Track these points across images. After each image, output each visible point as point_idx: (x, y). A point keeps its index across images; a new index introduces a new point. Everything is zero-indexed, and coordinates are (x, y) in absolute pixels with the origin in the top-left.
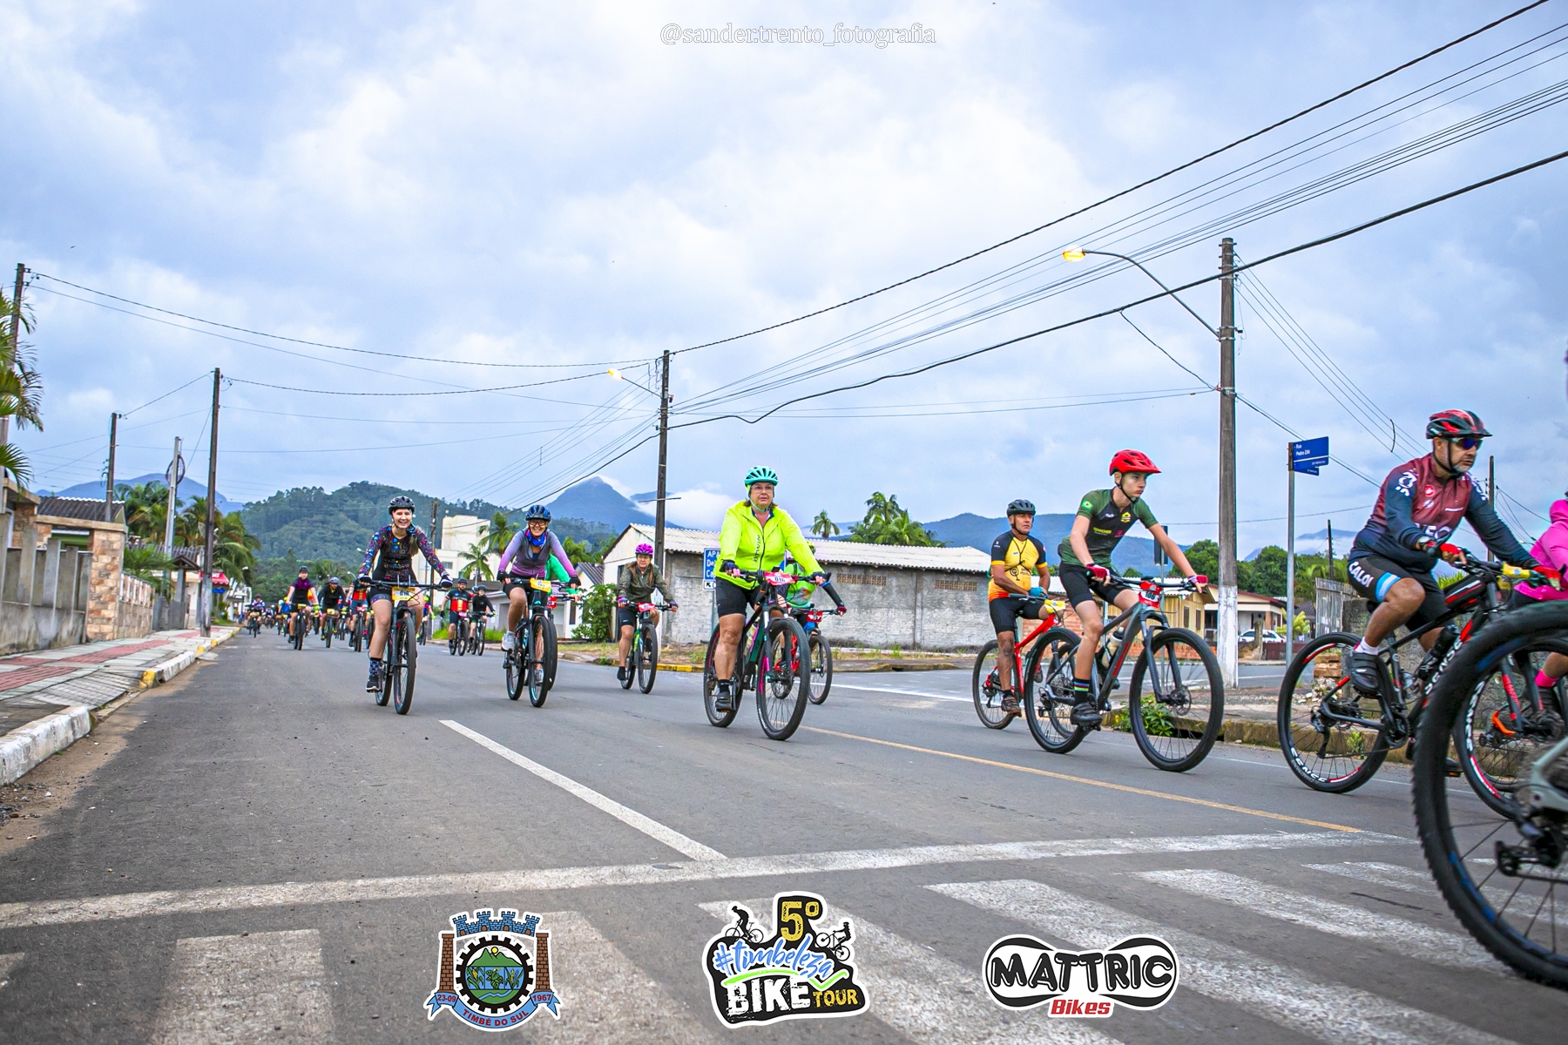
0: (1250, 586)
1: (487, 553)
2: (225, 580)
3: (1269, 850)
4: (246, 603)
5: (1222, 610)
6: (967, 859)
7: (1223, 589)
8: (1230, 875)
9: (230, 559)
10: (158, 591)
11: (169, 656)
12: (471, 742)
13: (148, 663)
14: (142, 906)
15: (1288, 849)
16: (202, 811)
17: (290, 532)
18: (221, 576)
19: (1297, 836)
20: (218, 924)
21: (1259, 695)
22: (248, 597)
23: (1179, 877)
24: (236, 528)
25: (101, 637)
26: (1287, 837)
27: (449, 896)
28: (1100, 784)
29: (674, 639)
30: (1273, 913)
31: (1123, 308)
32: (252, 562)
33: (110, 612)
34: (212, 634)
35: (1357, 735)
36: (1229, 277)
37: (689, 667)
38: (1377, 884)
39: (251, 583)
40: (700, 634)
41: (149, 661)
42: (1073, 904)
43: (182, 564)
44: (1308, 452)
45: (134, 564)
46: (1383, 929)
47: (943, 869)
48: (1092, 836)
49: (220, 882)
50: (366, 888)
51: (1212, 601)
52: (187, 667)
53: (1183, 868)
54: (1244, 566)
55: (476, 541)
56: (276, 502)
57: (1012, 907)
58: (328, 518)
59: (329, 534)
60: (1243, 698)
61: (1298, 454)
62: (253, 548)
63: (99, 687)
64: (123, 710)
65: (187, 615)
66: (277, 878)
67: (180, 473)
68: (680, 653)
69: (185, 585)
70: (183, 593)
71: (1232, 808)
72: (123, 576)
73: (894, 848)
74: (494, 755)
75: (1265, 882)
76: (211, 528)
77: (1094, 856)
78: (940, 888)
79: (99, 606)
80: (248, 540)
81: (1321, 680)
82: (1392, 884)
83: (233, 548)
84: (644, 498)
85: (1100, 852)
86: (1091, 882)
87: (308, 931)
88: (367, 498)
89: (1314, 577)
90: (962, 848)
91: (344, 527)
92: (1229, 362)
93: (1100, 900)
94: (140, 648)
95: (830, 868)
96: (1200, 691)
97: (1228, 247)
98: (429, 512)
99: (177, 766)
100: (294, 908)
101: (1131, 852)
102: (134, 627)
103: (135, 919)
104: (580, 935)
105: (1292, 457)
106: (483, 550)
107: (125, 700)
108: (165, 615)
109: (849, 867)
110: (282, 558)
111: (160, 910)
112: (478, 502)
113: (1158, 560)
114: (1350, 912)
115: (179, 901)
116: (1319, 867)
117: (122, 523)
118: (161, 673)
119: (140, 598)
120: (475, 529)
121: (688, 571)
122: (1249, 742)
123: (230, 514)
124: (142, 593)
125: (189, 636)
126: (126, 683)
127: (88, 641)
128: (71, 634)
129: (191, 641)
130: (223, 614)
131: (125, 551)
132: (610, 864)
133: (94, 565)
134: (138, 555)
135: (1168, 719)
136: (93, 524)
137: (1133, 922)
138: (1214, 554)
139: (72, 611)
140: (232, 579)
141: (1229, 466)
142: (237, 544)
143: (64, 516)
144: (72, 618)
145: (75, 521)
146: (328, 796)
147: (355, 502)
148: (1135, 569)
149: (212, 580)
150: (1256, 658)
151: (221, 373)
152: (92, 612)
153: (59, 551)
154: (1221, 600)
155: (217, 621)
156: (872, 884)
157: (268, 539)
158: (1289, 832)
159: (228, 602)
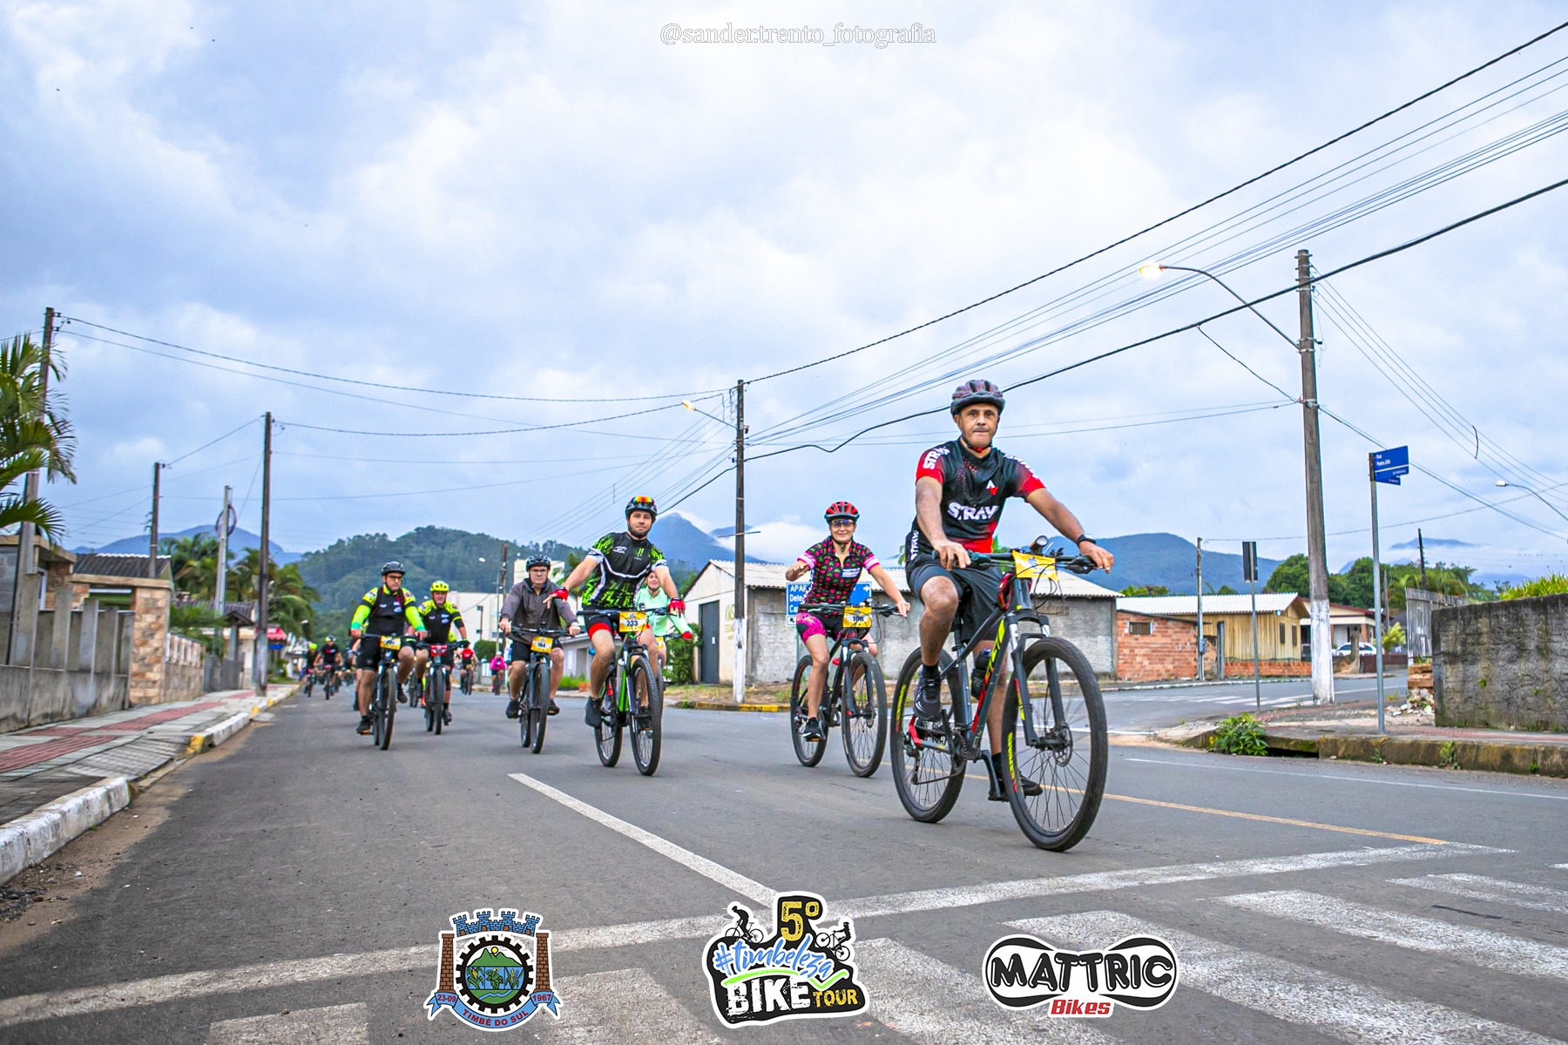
0: (1344, 599)
2: (282, 635)
3: (1354, 867)
5: (1314, 624)
6: (1048, 892)
7: (1314, 603)
8: (1314, 895)
9: (288, 612)
10: (209, 650)
11: (220, 718)
12: (539, 794)
13: (197, 728)
14: (175, 989)
15: (1373, 865)
17: (352, 581)
18: (278, 631)
19: (1382, 851)
20: (257, 1003)
21: (1354, 709)
23: (1262, 899)
24: (293, 580)
25: (146, 701)
26: (1373, 852)
28: (1188, 808)
29: (759, 678)
30: (1354, 931)
31: (1200, 324)
32: (311, 615)
33: (156, 674)
34: (270, 693)
35: (1450, 745)
36: (1306, 289)
37: (775, 706)
38: (1457, 896)
40: (786, 672)
41: (197, 726)
43: (235, 620)
44: (1388, 462)
45: (181, 622)
46: (1462, 941)
47: (1022, 904)
48: (1178, 862)
49: (262, 958)
50: (420, 955)
51: (1308, 616)
52: (240, 730)
53: (1267, 890)
54: (1338, 579)
56: (336, 551)
57: (1091, 940)
60: (1339, 713)
61: (1379, 464)
62: (312, 600)
63: (140, 755)
64: (165, 780)
65: (241, 674)
66: (324, 950)
67: (231, 524)
68: (766, 693)
69: (239, 642)
70: (236, 651)
71: (1320, 826)
72: (169, 635)
73: (974, 885)
74: (565, 807)
75: (1348, 900)
76: (265, 581)
77: (1178, 882)
78: (1020, 923)
79: (143, 669)
80: (307, 591)
81: (1415, 691)
82: (1474, 894)
83: (289, 601)
84: (723, 533)
85: (1184, 878)
86: (1174, 909)
87: (354, 1005)
88: (433, 543)
89: (1407, 586)
90: (1044, 882)
92: (1310, 374)
93: (1182, 928)
94: (188, 711)
95: (908, 909)
96: (1296, 708)
97: (1304, 259)
98: (499, 556)
99: (223, 836)
100: (340, 981)
101: (1215, 877)
102: (182, 689)
103: (166, 1004)
104: (644, 993)
105: (1373, 467)
107: (170, 768)
108: (217, 676)
109: (927, 907)
110: (344, 610)
111: (195, 991)
112: (551, 543)
113: (1247, 576)
114: (1431, 926)
115: (216, 981)
116: (1402, 881)
117: (167, 578)
118: (210, 737)
119: (189, 658)
121: (772, 607)
122: (1343, 758)
123: (286, 566)
124: (190, 653)
125: (243, 697)
126: (171, 750)
127: (131, 706)
128: (112, 700)
129: (246, 701)
130: (282, 671)
131: (172, 609)
132: (679, 917)
133: (137, 625)
134: (186, 612)
135: (1262, 738)
136: (136, 581)
137: (1214, 948)
138: (1306, 567)
139: (113, 675)
140: (290, 635)
141: (1316, 478)
142: (295, 597)
143: (104, 574)
144: (113, 682)
145: (115, 579)
146: (384, 860)
147: (422, 548)
148: (1230, 586)
149: (269, 636)
150: (1353, 672)
151: (273, 416)
152: (135, 675)
153: (98, 611)
154: (1314, 614)
155: (275, 679)
156: (949, 924)
157: (329, 590)
158: (1375, 847)
159: (287, 658)
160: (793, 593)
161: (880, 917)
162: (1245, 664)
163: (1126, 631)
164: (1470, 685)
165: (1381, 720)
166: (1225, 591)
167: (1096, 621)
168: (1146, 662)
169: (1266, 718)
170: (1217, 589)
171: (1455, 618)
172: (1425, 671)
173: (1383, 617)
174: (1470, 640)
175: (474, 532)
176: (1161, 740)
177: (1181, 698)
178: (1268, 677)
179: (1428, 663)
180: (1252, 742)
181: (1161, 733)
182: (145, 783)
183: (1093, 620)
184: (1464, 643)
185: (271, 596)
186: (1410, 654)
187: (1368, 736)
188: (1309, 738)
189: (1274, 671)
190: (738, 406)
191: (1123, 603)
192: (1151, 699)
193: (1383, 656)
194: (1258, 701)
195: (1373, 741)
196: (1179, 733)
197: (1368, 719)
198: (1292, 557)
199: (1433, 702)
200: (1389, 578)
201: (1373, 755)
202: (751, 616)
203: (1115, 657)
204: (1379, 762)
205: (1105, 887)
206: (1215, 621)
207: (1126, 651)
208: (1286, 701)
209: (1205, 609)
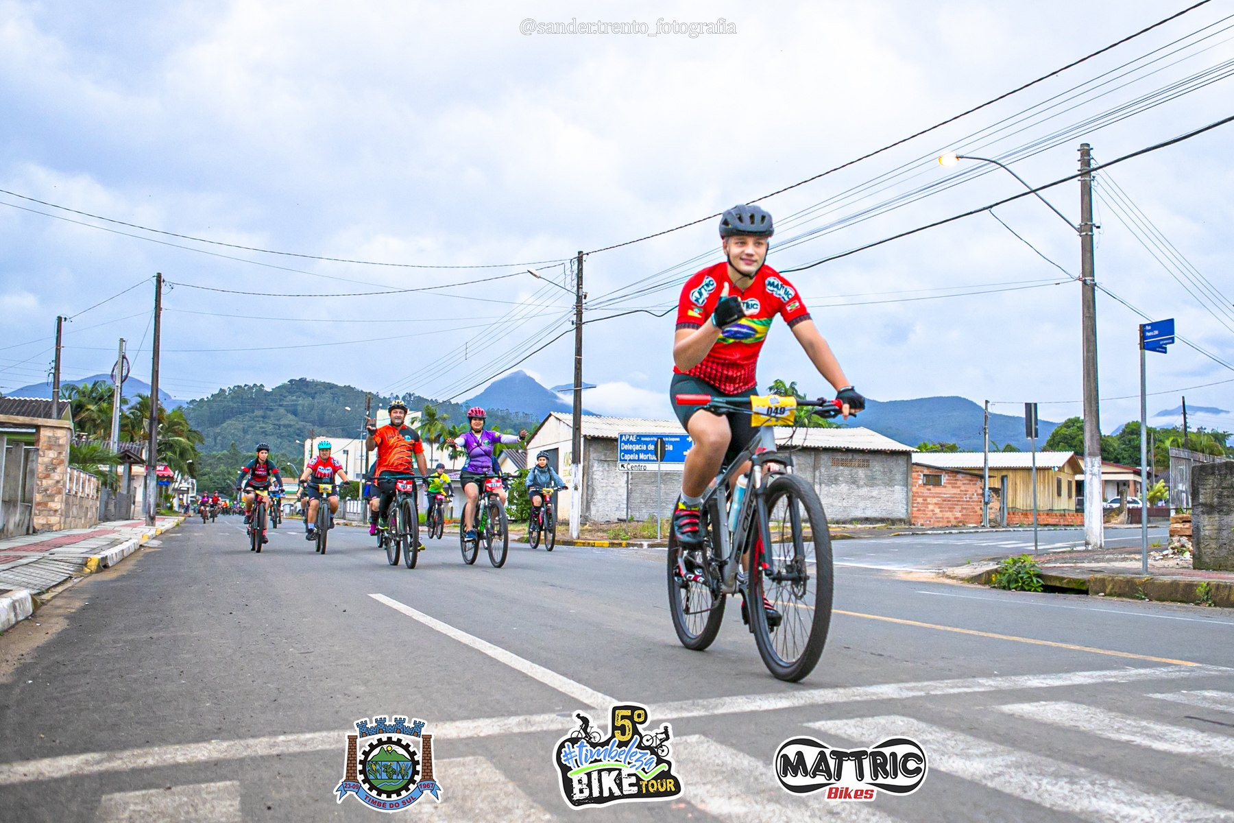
0: (1116, 458)
2: (170, 473)
3: (1116, 684)
4: (190, 495)
5: (1087, 479)
6: (845, 700)
8: (1080, 705)
9: (175, 452)
10: (105, 484)
11: (113, 543)
12: (396, 612)
13: (93, 551)
14: (71, 767)
15: (1133, 682)
17: (232, 426)
18: (165, 469)
19: (1142, 671)
20: (143, 780)
21: (1121, 554)
22: (193, 489)
23: (1034, 709)
24: (180, 424)
25: (48, 528)
26: (1133, 671)
28: (971, 632)
29: (593, 517)
30: (1115, 736)
31: (991, 207)
32: (195, 455)
33: (57, 504)
34: (158, 523)
35: (1205, 585)
37: (607, 542)
38: (1207, 709)
39: (195, 474)
40: (617, 513)
41: (94, 549)
42: (936, 735)
43: (127, 458)
44: (1156, 332)
45: (79, 459)
46: (1209, 746)
47: (820, 708)
48: (960, 677)
49: (148, 743)
50: (287, 743)
51: (1082, 472)
52: (131, 554)
53: (1038, 701)
54: (1110, 440)
56: (218, 399)
58: (269, 413)
59: (269, 428)
60: (1107, 557)
61: (1148, 334)
62: (197, 441)
63: (43, 572)
64: (65, 594)
65: (133, 506)
66: (202, 737)
67: (125, 372)
68: (599, 531)
70: (129, 486)
71: (1087, 649)
72: (68, 470)
73: (779, 692)
74: (416, 621)
75: (1110, 710)
76: (155, 424)
77: (959, 694)
78: (818, 725)
79: (46, 499)
80: (191, 434)
81: (1176, 539)
83: (176, 442)
84: (564, 389)
85: (965, 690)
86: (954, 716)
87: (228, 783)
88: (305, 393)
89: (1171, 447)
90: (841, 691)
91: (282, 423)
92: (1089, 255)
93: (962, 731)
94: (86, 537)
96: (1070, 552)
97: (1085, 150)
98: (364, 405)
99: (115, 641)
100: (217, 763)
101: (993, 689)
102: (81, 518)
104: (485, 777)
105: (1143, 337)
107: (68, 585)
108: (111, 507)
109: (736, 709)
110: (225, 452)
111: (88, 769)
112: (410, 395)
113: (1029, 434)
114: (1182, 733)
115: (106, 761)
116: (1158, 696)
118: (104, 559)
119: (87, 491)
121: (605, 455)
122: (1110, 595)
123: (174, 411)
124: (90, 486)
125: (134, 526)
126: (70, 569)
127: (35, 531)
128: (18, 526)
129: (136, 530)
130: (169, 505)
131: (72, 447)
132: (517, 714)
133: (40, 459)
134: (84, 451)
135: (1039, 576)
136: (40, 421)
137: (990, 748)
138: (1081, 429)
139: (19, 503)
140: (177, 472)
141: (1091, 348)
142: (180, 439)
143: (12, 414)
144: (19, 510)
145: (21, 420)
146: (257, 664)
147: (294, 398)
148: (1014, 444)
149: (158, 473)
150: (1122, 523)
151: (163, 277)
152: (39, 504)
154: (1088, 470)
155: (163, 511)
156: (756, 724)
157: (212, 434)
158: (1136, 668)
159: (173, 494)
160: (624, 442)
161: (695, 718)
162: (1025, 514)
163: (920, 482)
164: (1225, 534)
165: (1145, 563)
166: (1009, 449)
167: (893, 472)
168: (937, 510)
169: (1043, 559)
170: (1002, 447)
171: (1214, 474)
172: (1185, 521)
173: (1149, 475)
174: (1225, 493)
175: (341, 383)
176: (949, 577)
177: (968, 542)
178: (1046, 525)
179: (1188, 513)
180: (1029, 580)
181: (949, 571)
182: (47, 596)
183: (891, 471)
184: (1220, 496)
185: (160, 437)
186: (1172, 507)
187: (1133, 576)
188: (1080, 577)
189: (1051, 521)
190: (578, 275)
191: (916, 458)
192: (941, 542)
193: (1148, 509)
194: (1036, 546)
195: (1137, 580)
196: (965, 571)
197: (1134, 562)
198: (1069, 419)
199: (1191, 548)
200: (1155, 440)
201: (1137, 593)
202: (586, 463)
203: (910, 505)
204: (1142, 599)
205: (895, 696)
206: (999, 475)
207: (920, 500)
208: (1060, 546)
209: (991, 464)
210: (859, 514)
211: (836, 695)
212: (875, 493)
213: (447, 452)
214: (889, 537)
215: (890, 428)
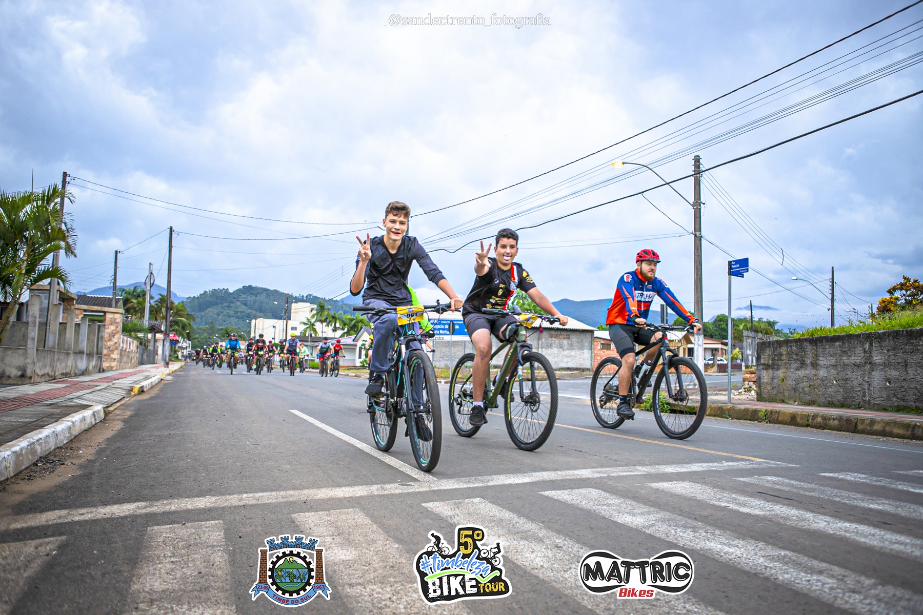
0: (711, 335)
1: (315, 322)
2: (177, 338)
3: (717, 471)
4: (188, 350)
5: (696, 347)
6: (561, 478)
7: (696, 336)
8: (696, 484)
9: (179, 326)
10: (141, 344)
11: (147, 378)
12: (305, 421)
13: (136, 382)
14: (129, 510)
15: (726, 470)
16: (163, 459)
17: (211, 312)
18: (174, 336)
19: (731, 464)
20: (169, 519)
23: (670, 486)
24: (182, 310)
25: (110, 369)
26: (726, 464)
27: (292, 502)
30: (718, 503)
31: (643, 192)
32: (191, 328)
33: (115, 355)
34: (170, 366)
35: (764, 411)
36: (698, 176)
38: (770, 488)
39: (190, 338)
41: (136, 381)
42: (615, 500)
43: (153, 329)
44: (738, 266)
45: (128, 330)
46: (773, 510)
47: (548, 484)
48: (626, 465)
49: (171, 497)
50: (248, 498)
51: (691, 343)
52: (157, 384)
53: (672, 481)
54: (708, 325)
55: (309, 315)
56: (203, 296)
57: (584, 503)
58: (231, 305)
59: (232, 313)
61: (733, 266)
62: (191, 321)
63: (109, 395)
64: (121, 408)
65: (156, 357)
66: (201, 494)
67: (152, 282)
69: (155, 341)
70: (154, 345)
72: (122, 336)
73: (524, 473)
74: (317, 427)
75: (714, 487)
76: (169, 311)
77: (627, 476)
78: (547, 493)
79: (109, 353)
80: (189, 316)
81: (746, 383)
82: (778, 487)
83: (180, 321)
85: (630, 473)
86: (625, 489)
87: (217, 522)
88: (252, 294)
89: (743, 329)
90: (559, 473)
91: (240, 309)
92: (698, 219)
93: (630, 498)
94: (131, 374)
97: (697, 160)
98: (284, 301)
99: (150, 436)
100: (210, 510)
101: (645, 473)
102: (128, 363)
103: (126, 517)
104: (360, 521)
105: (730, 268)
106: (313, 321)
107: (123, 402)
108: (145, 357)
109: (500, 483)
110: (207, 326)
111: (139, 512)
112: (310, 295)
114: (757, 502)
115: (149, 507)
116: (741, 479)
117: (121, 308)
118: (142, 387)
119: (131, 348)
120: (309, 309)
122: (709, 415)
123: (179, 303)
124: (132, 345)
125: (157, 368)
126: (124, 393)
127: (104, 371)
128: (94, 367)
129: (159, 370)
130: (176, 355)
131: (123, 323)
132: (376, 484)
133: (106, 330)
134: (130, 325)
135: (668, 404)
136: (106, 309)
137: (646, 509)
139: (95, 355)
140: (180, 337)
141: (699, 273)
142: (183, 319)
143: (90, 305)
144: (95, 358)
145: (96, 308)
147: (245, 296)
149: (170, 338)
150: (714, 372)
151: (173, 229)
152: (105, 355)
153: (87, 323)
154: (696, 342)
155: (173, 359)
156: (512, 492)
157: (200, 316)
158: (727, 461)
159: (179, 349)
161: (477, 487)
163: (599, 348)
164: (775, 381)
165: (729, 397)
167: (584, 342)
171: (769, 346)
172: (752, 373)
173: (731, 345)
174: (776, 358)
175: (272, 289)
179: (753, 369)
180: (663, 406)
182: (111, 409)
183: (582, 342)
184: (773, 360)
186: (743, 364)
187: (722, 405)
188: (691, 405)
191: (597, 334)
193: (730, 365)
195: (725, 408)
197: (722, 396)
199: (756, 389)
200: (735, 325)
201: (725, 414)
203: (593, 361)
204: (727, 418)
205: (590, 476)
207: (598, 358)
210: (564, 365)
211: (556, 475)
212: (573, 353)
213: (331, 328)
214: (581, 379)
215: (582, 316)
